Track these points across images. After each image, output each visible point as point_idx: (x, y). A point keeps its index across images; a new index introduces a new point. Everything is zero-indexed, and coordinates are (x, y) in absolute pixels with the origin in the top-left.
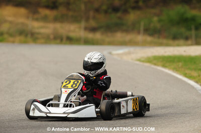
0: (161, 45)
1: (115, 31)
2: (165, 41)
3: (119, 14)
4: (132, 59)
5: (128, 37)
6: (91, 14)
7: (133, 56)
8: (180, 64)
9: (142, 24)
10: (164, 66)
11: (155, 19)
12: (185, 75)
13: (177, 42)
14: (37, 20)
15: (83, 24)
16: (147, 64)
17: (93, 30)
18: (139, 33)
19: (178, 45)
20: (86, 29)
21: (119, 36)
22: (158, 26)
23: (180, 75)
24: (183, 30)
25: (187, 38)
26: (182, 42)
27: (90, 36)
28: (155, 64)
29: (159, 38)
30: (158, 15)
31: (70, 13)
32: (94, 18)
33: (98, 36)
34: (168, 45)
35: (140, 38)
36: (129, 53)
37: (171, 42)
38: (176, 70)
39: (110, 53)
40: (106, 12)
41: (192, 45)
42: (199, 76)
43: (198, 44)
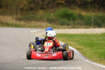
1: (31, 20)
2: (57, 26)
3: (33, 12)
4: (40, 35)
5: (38, 24)
6: (19, 11)
7: (41, 34)
9: (45, 17)
11: (52, 14)
13: (63, 27)
15: (15, 17)
17: (20, 20)
18: (44, 21)
19: (64, 28)
20: (16, 19)
21: (33, 23)
22: (54, 18)
24: (66, 20)
25: (68, 25)
26: (66, 26)
27: (18, 23)
29: (54, 24)
30: (53, 13)
31: (8, 11)
32: (20, 13)
33: (22, 23)
34: (58, 28)
35: (44, 24)
36: (39, 32)
37: (60, 27)
38: (63, 41)
39: (29, 32)
40: (27, 10)
41: (71, 28)
42: (75, 44)
43: (74, 28)
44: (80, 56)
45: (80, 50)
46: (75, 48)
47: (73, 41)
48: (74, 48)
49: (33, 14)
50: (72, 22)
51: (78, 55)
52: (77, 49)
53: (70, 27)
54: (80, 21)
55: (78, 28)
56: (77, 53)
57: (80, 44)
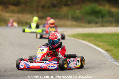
0: (81, 27)
2: (83, 25)
3: (56, 9)
5: (62, 22)
6: (40, 9)
8: (93, 38)
9: (70, 14)
10: (83, 39)
11: (78, 12)
12: (96, 45)
13: (90, 25)
14: (8, 12)
16: (73, 38)
17: (41, 18)
18: (68, 19)
19: (92, 27)
22: (80, 15)
23: (93, 44)
25: (96, 23)
26: (93, 25)
28: (78, 38)
30: (79, 9)
31: (27, 8)
34: (85, 27)
35: (69, 23)
37: (87, 25)
38: (90, 41)
40: (49, 7)
41: (100, 27)
42: (104, 45)
43: (103, 26)
44: (109, 58)
45: (110, 51)
46: (104, 50)
47: (101, 42)
48: (102, 49)
49: (56, 11)
50: (100, 19)
51: (107, 57)
52: (106, 51)
53: (98, 25)
54: (110, 19)
55: (108, 26)
56: (106, 55)
57: (109, 45)
